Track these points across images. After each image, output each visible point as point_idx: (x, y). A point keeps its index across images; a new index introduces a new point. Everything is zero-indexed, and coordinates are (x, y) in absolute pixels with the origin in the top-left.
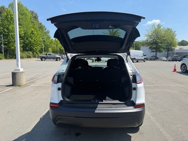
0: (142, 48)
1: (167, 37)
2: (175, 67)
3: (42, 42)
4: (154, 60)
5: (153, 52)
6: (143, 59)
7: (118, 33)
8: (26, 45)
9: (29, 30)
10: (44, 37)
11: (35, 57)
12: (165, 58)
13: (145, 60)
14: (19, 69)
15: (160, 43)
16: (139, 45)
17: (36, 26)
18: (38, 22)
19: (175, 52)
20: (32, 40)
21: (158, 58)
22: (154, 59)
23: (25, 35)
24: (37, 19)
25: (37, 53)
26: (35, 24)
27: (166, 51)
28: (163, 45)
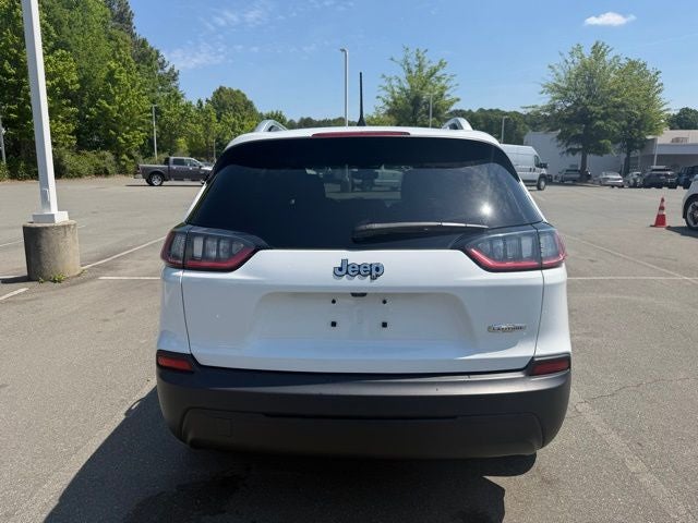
0: (530, 135)
1: (627, 94)
2: (662, 208)
3: (150, 115)
4: (575, 182)
5: (574, 152)
6: (536, 178)
7: (439, 79)
8: (91, 128)
9: (98, 65)
10: (158, 95)
11: (123, 171)
12: (616, 177)
13: (543, 183)
14: (53, 215)
15: (600, 119)
16: (520, 129)
17: (127, 53)
18: (133, 36)
19: (657, 152)
20: (111, 108)
21: (589, 177)
22: (574, 180)
23: (82, 88)
24: (131, 24)
25: (131, 157)
26: (122, 43)
27: (620, 150)
28: (613, 126)
